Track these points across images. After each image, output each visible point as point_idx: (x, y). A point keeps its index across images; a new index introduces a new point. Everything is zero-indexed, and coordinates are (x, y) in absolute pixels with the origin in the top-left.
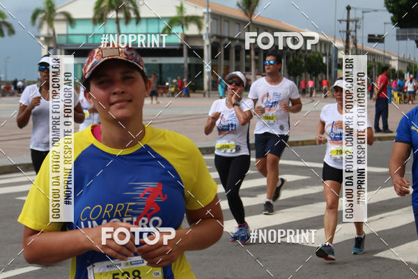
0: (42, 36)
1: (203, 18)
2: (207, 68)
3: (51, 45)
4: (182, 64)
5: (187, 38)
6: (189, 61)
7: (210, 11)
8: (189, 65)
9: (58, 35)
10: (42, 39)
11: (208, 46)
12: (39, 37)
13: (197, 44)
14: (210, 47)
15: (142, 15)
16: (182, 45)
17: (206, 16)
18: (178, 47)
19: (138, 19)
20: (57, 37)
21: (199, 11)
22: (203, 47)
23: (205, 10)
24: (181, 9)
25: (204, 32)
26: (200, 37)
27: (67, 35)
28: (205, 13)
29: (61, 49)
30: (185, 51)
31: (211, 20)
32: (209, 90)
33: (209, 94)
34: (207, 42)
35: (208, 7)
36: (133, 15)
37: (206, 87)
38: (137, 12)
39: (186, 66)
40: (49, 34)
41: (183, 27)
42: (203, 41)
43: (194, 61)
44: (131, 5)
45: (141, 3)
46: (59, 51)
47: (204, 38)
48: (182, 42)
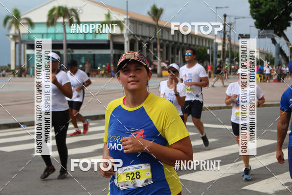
0: (11, 35)
1: (124, 22)
3: (18, 41)
4: (109, 55)
5: (112, 36)
6: (114, 52)
7: (129, 17)
8: (114, 55)
9: (22, 34)
10: (11, 37)
11: (127, 42)
12: (9, 35)
13: (119, 40)
14: (129, 43)
15: (81, 20)
16: (109, 41)
17: (126, 21)
18: (106, 43)
19: (79, 23)
20: (21, 35)
21: (122, 18)
22: (124, 42)
23: (125, 17)
24: (108, 16)
25: (125, 32)
26: (122, 36)
27: (29, 34)
28: (125, 19)
29: (24, 44)
30: (111, 45)
31: (129, 24)
34: (127, 39)
35: (127, 14)
36: (75, 20)
38: (77, 18)
39: (112, 56)
40: (16, 33)
42: (124, 38)
43: (117, 52)
44: (73, 13)
45: (80, 11)
46: (22, 45)
47: (125, 36)
48: (110, 39)
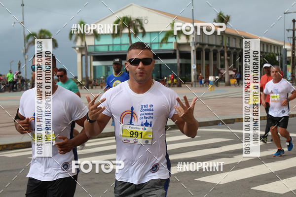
0: (77, 47)
2: (194, 67)
3: (84, 53)
4: (176, 64)
5: (179, 45)
6: (180, 61)
8: (181, 65)
9: (88, 46)
10: (77, 49)
11: (194, 51)
12: (75, 48)
13: (186, 49)
14: (195, 51)
15: (146, 30)
18: (172, 52)
19: (144, 33)
22: (190, 51)
25: (191, 40)
26: (188, 44)
27: (95, 46)
30: (178, 54)
31: (196, 33)
32: (195, 82)
33: (195, 84)
34: (193, 48)
36: (140, 31)
37: (193, 79)
38: (142, 28)
39: (178, 65)
40: (82, 45)
41: (176, 38)
42: (190, 47)
43: (184, 61)
44: (138, 24)
45: (146, 22)
46: (89, 57)
47: (191, 45)
48: (176, 49)
